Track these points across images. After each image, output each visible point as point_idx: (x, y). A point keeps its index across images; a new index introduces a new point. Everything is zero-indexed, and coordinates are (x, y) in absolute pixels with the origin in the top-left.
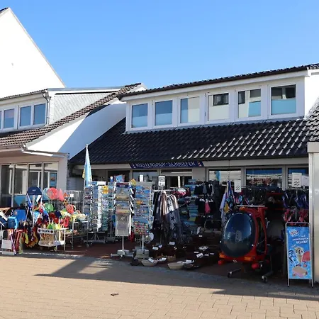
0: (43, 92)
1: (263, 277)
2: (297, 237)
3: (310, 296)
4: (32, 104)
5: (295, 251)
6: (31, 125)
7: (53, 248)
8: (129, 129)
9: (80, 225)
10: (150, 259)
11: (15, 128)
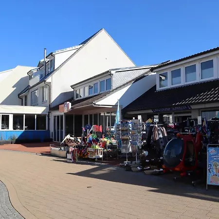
0: (108, 72)
1: (193, 182)
2: (215, 155)
3: (216, 198)
4: (105, 79)
5: (213, 165)
6: (105, 91)
7: (95, 159)
8: (158, 89)
9: (112, 146)
10: (138, 168)
11: (98, 93)
